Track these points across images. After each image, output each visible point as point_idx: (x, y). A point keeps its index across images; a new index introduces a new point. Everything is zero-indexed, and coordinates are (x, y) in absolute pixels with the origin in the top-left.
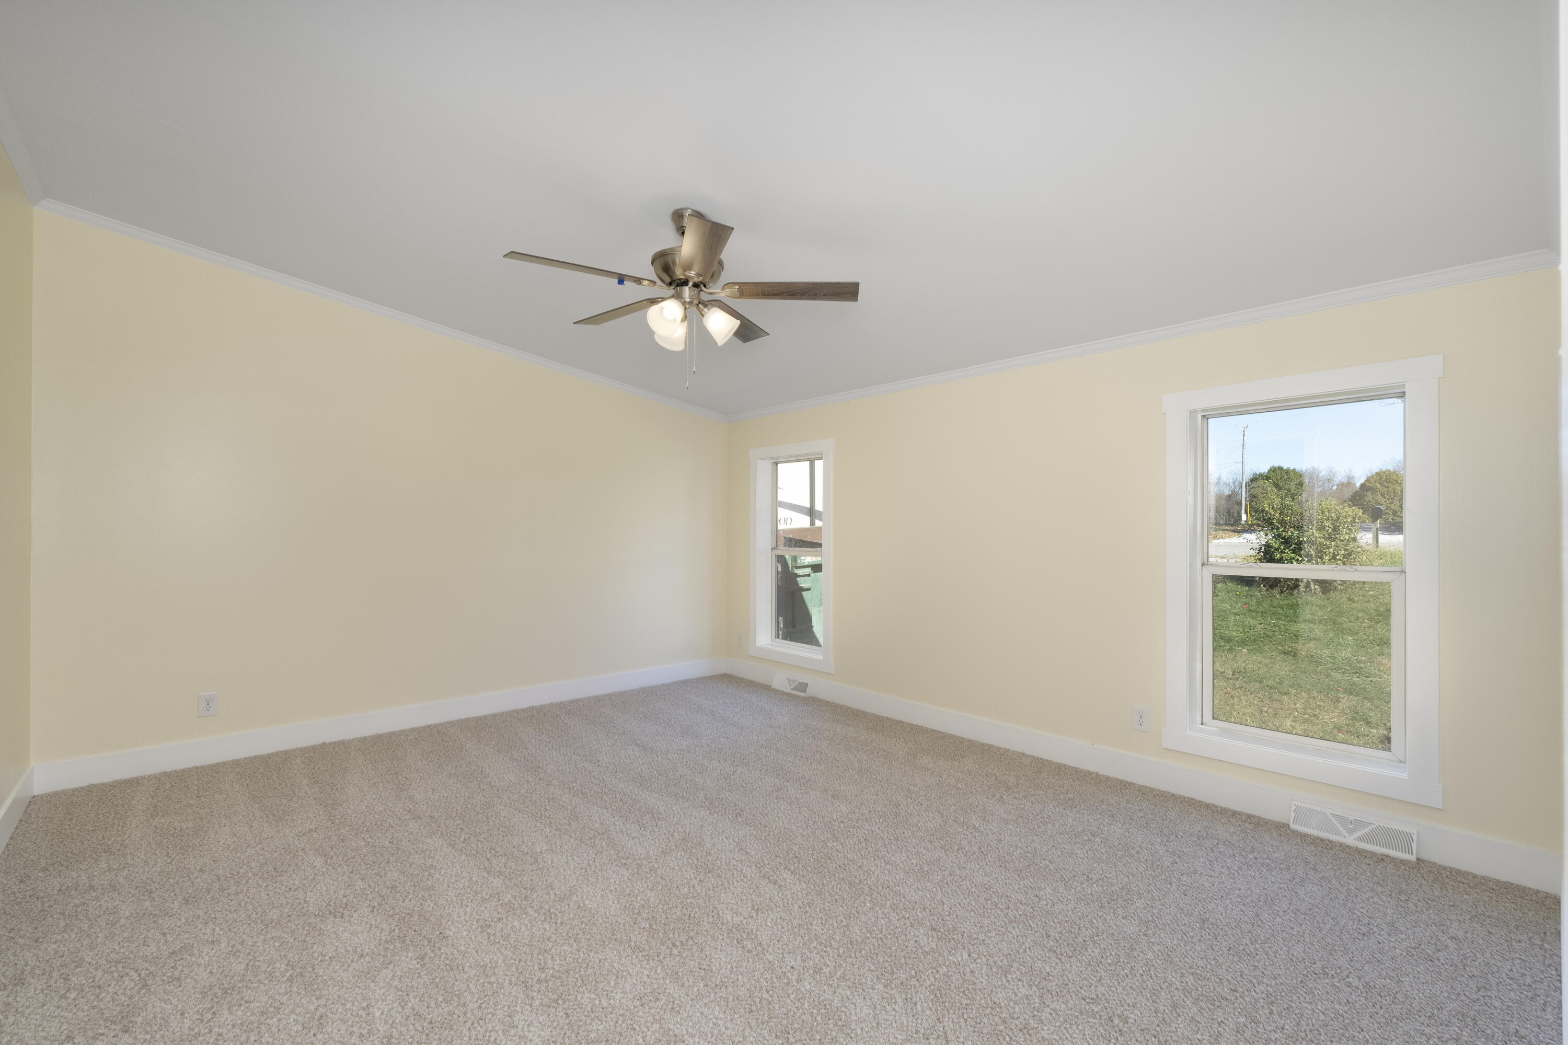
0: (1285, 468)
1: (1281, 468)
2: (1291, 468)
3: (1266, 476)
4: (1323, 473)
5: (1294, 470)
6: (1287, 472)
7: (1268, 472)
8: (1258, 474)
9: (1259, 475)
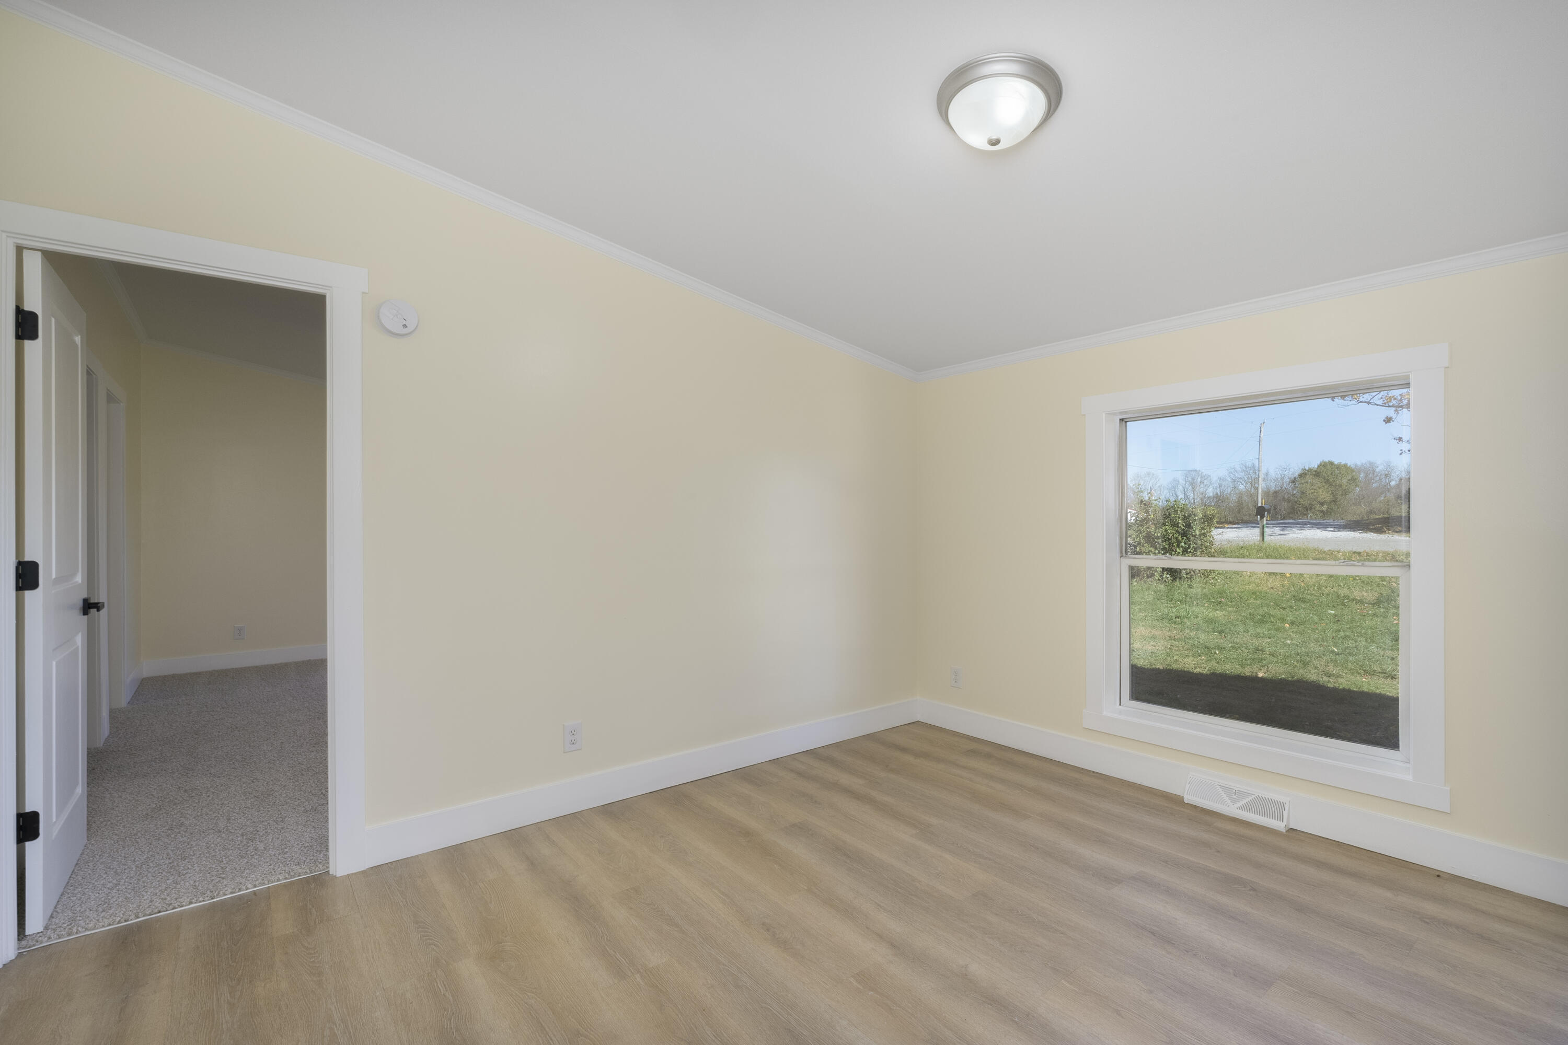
0: (1336, 463)
1: (1331, 463)
2: (1343, 463)
3: (1316, 471)
4: (1380, 468)
5: (1345, 465)
6: (1339, 467)
7: (1318, 466)
8: (1307, 469)
9: (1308, 471)
